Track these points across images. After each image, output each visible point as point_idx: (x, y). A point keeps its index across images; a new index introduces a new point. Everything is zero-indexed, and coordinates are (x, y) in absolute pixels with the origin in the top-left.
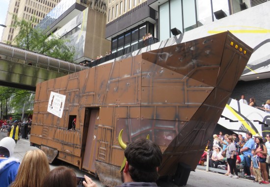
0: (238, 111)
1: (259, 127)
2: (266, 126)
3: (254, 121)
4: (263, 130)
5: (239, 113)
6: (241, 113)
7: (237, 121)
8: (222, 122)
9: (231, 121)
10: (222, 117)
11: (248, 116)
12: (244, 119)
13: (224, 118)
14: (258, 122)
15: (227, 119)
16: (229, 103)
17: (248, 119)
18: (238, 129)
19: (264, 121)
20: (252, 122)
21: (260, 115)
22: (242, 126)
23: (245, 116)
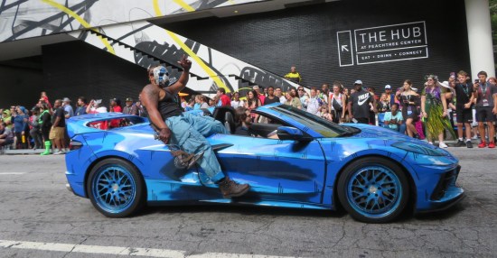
0: (208, 62)
1: (235, 84)
2: (244, 81)
3: (230, 76)
4: (239, 87)
5: (210, 65)
6: (213, 65)
7: (207, 78)
9: (199, 78)
11: (222, 69)
12: (216, 74)
14: (234, 77)
15: (192, 75)
16: (196, 51)
17: (223, 73)
18: (208, 90)
19: (241, 75)
20: (227, 77)
21: (237, 66)
22: (213, 85)
23: (219, 70)
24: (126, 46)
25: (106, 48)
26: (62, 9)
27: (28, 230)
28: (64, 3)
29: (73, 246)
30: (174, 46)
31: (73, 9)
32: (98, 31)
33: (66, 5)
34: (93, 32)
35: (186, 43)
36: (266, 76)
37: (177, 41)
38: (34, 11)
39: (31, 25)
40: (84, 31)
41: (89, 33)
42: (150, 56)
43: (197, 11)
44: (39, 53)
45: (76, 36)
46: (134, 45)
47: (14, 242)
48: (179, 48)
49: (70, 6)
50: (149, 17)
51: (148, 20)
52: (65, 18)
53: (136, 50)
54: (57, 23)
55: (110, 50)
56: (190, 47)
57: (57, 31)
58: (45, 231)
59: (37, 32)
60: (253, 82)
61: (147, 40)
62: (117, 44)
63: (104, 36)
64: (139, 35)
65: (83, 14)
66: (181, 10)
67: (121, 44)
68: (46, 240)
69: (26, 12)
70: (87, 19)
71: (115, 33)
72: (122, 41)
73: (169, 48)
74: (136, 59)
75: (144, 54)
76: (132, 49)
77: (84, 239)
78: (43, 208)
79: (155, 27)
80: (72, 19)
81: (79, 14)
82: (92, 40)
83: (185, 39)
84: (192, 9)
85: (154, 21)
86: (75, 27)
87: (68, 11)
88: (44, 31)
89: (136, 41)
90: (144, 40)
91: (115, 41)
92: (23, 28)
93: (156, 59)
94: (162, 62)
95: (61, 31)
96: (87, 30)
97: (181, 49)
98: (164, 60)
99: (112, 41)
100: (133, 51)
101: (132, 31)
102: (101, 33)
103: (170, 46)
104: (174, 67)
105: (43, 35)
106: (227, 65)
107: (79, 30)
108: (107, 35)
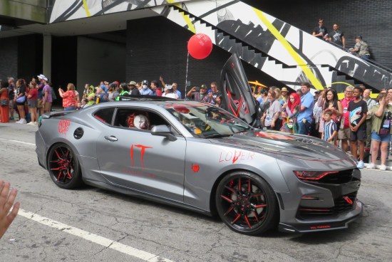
0: (298, 48)
1: (328, 76)
2: (340, 74)
3: (323, 66)
4: (333, 81)
5: (299, 51)
6: (304, 52)
7: (295, 67)
8: (269, 68)
9: (285, 66)
10: (271, 59)
11: (314, 57)
12: (306, 63)
13: (274, 61)
14: (328, 68)
16: (284, 33)
17: (314, 62)
18: (294, 81)
19: (337, 66)
20: (319, 68)
21: (333, 55)
22: (301, 76)
23: (309, 58)
24: (208, 25)
25: (187, 26)
27: (80, 216)
29: (111, 241)
30: (259, 27)
32: (180, 7)
34: (176, 8)
35: (274, 24)
36: (370, 69)
37: (264, 20)
40: (167, 7)
41: (172, 8)
42: (232, 37)
44: (124, 27)
45: (159, 11)
46: (215, 23)
47: (66, 226)
48: (265, 30)
53: (218, 29)
55: (191, 28)
56: (279, 29)
57: (142, 6)
58: (93, 221)
59: (123, 7)
60: (352, 76)
61: (231, 19)
62: (199, 21)
63: (186, 13)
64: (222, 12)
67: (203, 22)
68: (91, 231)
71: (197, 10)
72: (203, 19)
73: (254, 29)
74: (217, 40)
75: (226, 34)
76: (214, 28)
77: (122, 237)
79: (241, 3)
82: (175, 17)
83: (273, 19)
86: (159, 3)
88: (130, 6)
89: (219, 19)
90: (228, 19)
91: (197, 19)
92: (110, 2)
93: (238, 41)
94: (244, 44)
95: (146, 6)
96: (171, 6)
97: (268, 30)
98: (248, 43)
99: (194, 19)
100: (214, 31)
101: (215, 7)
102: (184, 9)
103: (255, 27)
104: (257, 51)
105: (129, 10)
106: (320, 52)
107: (162, 5)
108: (190, 12)
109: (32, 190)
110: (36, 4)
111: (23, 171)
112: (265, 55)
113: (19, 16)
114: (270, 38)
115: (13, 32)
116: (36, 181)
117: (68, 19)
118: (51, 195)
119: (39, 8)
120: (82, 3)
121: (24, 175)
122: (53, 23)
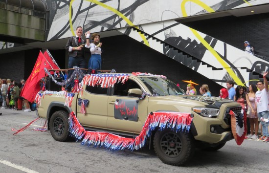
0: (223, 55)
1: (246, 75)
2: (255, 73)
3: (242, 68)
4: (250, 79)
5: (225, 58)
7: (222, 69)
8: (202, 70)
9: (214, 69)
10: (204, 63)
11: (235, 62)
12: (230, 66)
13: (206, 65)
14: (246, 70)
15: (209, 66)
16: (213, 46)
17: (236, 66)
18: (221, 79)
19: (253, 68)
20: (239, 69)
21: (249, 60)
22: (226, 75)
23: (232, 62)
24: (158, 40)
25: (143, 41)
26: (115, 12)
28: (117, 8)
30: (195, 41)
31: (122, 12)
32: (138, 28)
33: (118, 9)
34: (135, 29)
35: (205, 39)
37: (199, 37)
38: (98, 14)
39: (95, 24)
40: (129, 28)
41: (132, 29)
42: (175, 49)
43: (216, 12)
45: (123, 32)
46: (163, 39)
48: (199, 43)
49: (121, 10)
50: (177, 17)
51: (176, 20)
52: (117, 19)
53: (165, 43)
54: (111, 22)
55: (146, 43)
56: (209, 42)
57: (111, 28)
59: (98, 29)
61: (174, 36)
62: (151, 38)
63: (142, 32)
64: (168, 32)
65: (129, 16)
66: (203, 11)
67: (154, 38)
69: (93, 14)
70: (131, 20)
71: (150, 30)
72: (155, 36)
73: (191, 43)
74: (165, 51)
75: (171, 47)
76: (162, 42)
78: (88, 163)
79: (181, 25)
80: (121, 19)
81: (126, 15)
82: (134, 35)
83: (204, 35)
84: (212, 11)
85: (181, 21)
86: (123, 26)
87: (119, 14)
88: (103, 28)
89: (166, 36)
90: (172, 36)
91: (150, 36)
92: (89, 26)
93: (180, 51)
94: (184, 53)
95: (114, 28)
96: (131, 28)
97: (201, 43)
98: (186, 52)
99: (148, 36)
100: (162, 44)
101: (163, 28)
102: (141, 29)
103: (192, 41)
104: (194, 58)
105: (102, 31)
106: (240, 58)
107: (125, 27)
108: (145, 31)
109: (42, 158)
110: (38, 28)
111: (34, 145)
112: (199, 61)
113: (26, 36)
114: (203, 49)
115: (22, 48)
116: (44, 152)
117: (60, 38)
118: (56, 162)
119: (39, 31)
120: (69, 27)
121: (35, 148)
122: (49, 41)
